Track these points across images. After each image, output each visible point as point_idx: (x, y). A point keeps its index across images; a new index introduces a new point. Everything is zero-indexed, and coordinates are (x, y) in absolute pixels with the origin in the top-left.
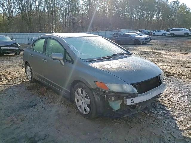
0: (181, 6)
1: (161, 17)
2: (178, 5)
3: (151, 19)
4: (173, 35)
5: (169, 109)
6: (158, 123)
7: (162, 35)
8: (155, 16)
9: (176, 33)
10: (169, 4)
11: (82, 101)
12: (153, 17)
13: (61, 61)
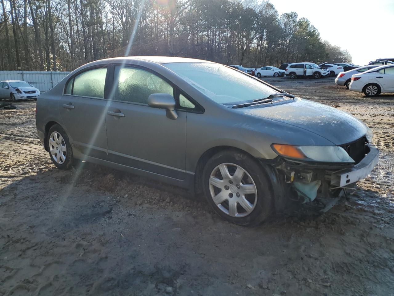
0: (300, 24)
1: (265, 43)
2: (295, 22)
3: (248, 47)
4: (293, 77)
5: (383, 196)
6: (382, 220)
7: (274, 76)
8: (255, 41)
9: (299, 72)
10: (279, 18)
11: (229, 191)
12: (251, 43)
13: (172, 109)
